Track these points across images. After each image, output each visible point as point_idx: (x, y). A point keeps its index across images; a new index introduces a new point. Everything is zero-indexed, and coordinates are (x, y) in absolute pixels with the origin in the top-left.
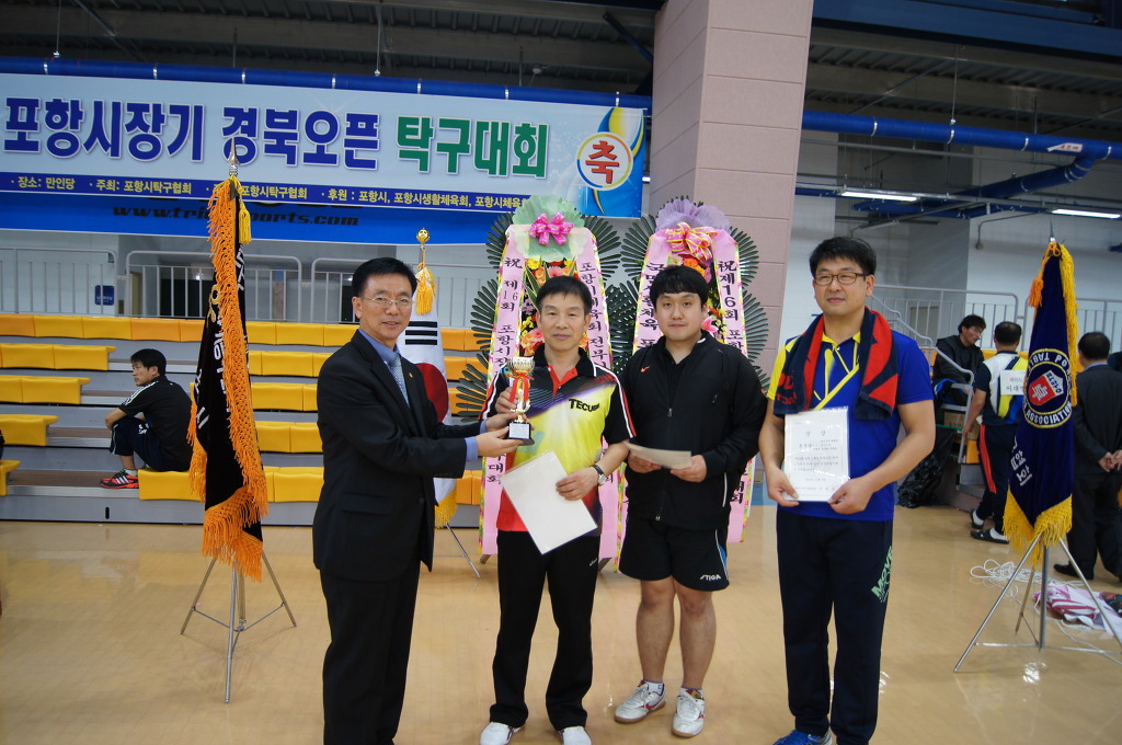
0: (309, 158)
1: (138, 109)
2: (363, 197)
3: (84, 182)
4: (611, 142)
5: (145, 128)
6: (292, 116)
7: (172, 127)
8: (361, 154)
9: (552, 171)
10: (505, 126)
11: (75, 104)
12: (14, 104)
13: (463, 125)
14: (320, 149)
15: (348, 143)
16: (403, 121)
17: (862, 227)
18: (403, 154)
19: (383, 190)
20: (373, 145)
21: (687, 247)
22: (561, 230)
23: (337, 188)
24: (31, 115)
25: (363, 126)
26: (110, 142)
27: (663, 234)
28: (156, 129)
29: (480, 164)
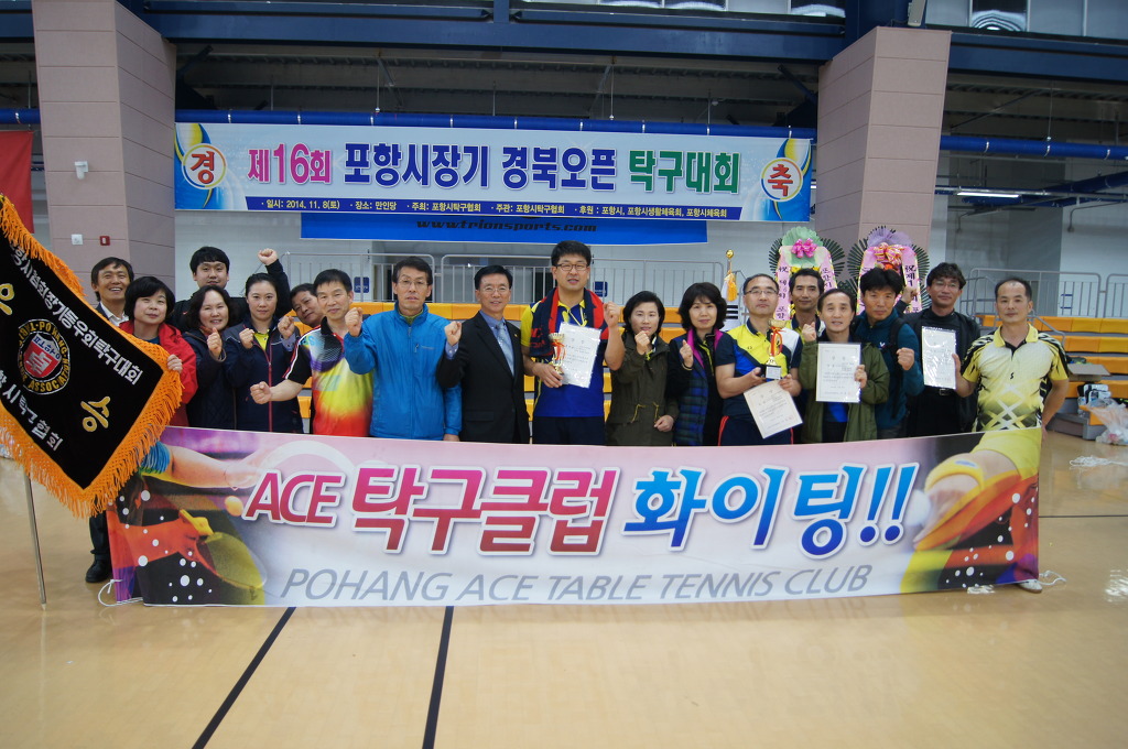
2: (605, 212)
3: (403, 204)
4: (786, 165)
6: (553, 152)
7: (466, 162)
8: (603, 179)
9: (743, 189)
10: (708, 155)
11: (395, 147)
12: (351, 148)
13: (677, 156)
14: (574, 176)
15: (593, 171)
16: (633, 154)
18: (634, 179)
19: (619, 206)
20: (612, 172)
21: (886, 257)
22: (811, 249)
23: (586, 205)
24: (363, 156)
25: (605, 158)
26: (421, 175)
27: (872, 250)
28: (455, 164)
29: (690, 184)
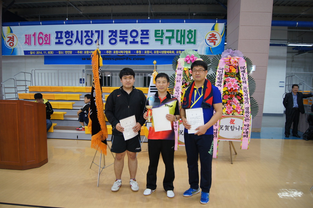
0: (131, 42)
1: (87, 32)
2: (145, 52)
3: (74, 52)
4: (215, 33)
5: (89, 37)
6: (126, 31)
7: (96, 35)
8: (145, 41)
9: (198, 43)
10: (184, 30)
11: (72, 31)
12: (57, 32)
13: (172, 31)
14: (134, 40)
15: (141, 38)
16: (156, 31)
17: (296, 55)
18: (156, 40)
19: (151, 50)
20: (148, 38)
21: (230, 63)
22: (193, 59)
23: (139, 50)
24: (61, 35)
25: (145, 33)
26: (80, 41)
27: (223, 59)
28: (92, 37)
29: (177, 41)
